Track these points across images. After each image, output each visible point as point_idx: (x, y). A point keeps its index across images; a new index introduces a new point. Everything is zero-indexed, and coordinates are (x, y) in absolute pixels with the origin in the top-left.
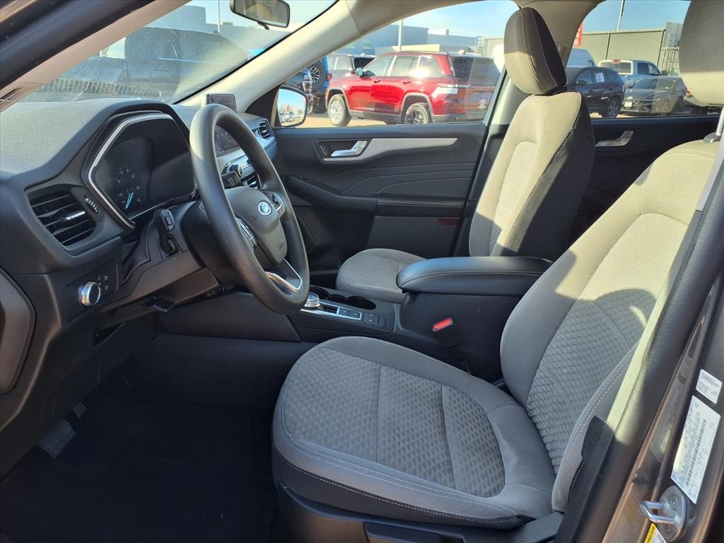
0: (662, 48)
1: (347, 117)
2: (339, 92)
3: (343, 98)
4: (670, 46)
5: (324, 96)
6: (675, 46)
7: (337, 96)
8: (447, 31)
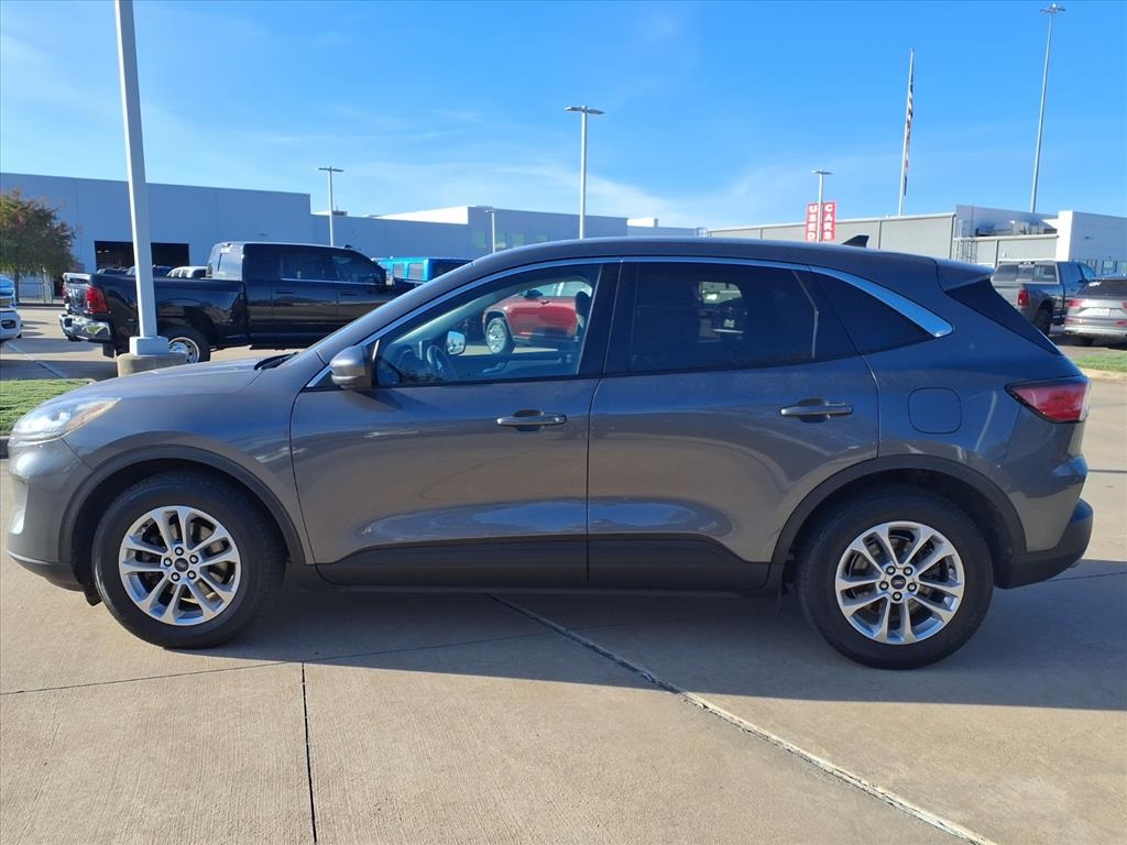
0: (954, 239)
1: (510, 344)
2: (499, 315)
3: (505, 321)
4: (963, 236)
5: (481, 319)
6: (971, 236)
7: (497, 320)
8: (656, 221)
